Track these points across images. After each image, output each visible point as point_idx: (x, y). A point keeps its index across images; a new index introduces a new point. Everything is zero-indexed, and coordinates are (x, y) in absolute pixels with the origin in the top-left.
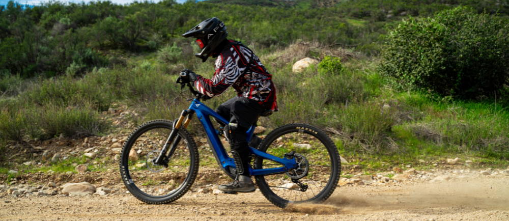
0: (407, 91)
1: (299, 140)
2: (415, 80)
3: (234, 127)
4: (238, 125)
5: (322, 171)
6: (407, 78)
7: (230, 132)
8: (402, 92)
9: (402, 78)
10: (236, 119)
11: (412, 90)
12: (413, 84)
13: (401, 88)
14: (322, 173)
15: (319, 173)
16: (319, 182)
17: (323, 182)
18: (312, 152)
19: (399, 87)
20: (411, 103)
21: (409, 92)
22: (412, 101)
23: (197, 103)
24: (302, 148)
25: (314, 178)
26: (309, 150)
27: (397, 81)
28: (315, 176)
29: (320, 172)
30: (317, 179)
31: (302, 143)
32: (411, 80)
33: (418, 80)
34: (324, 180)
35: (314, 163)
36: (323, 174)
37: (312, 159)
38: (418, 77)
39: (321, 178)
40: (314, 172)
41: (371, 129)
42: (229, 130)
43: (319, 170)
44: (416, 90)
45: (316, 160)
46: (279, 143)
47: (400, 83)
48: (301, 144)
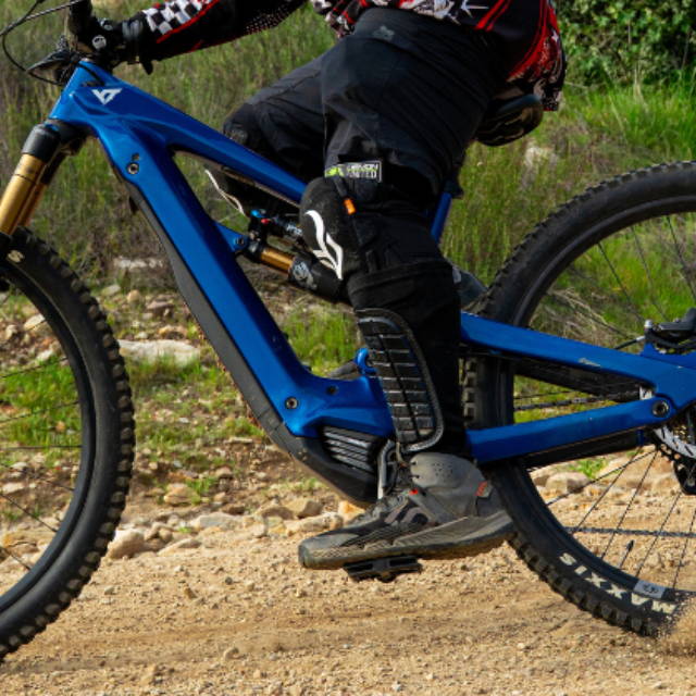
0: (627, 84)
1: (136, 324)
2: (664, 31)
3: (362, 180)
4: (387, 169)
5: (262, 467)
6: (627, 21)
7: (351, 209)
8: (602, 90)
9: (604, 21)
10: (361, 131)
11: (651, 80)
12: (656, 48)
13: (598, 67)
14: (262, 475)
15: (243, 477)
16: (256, 514)
17: (272, 512)
18: (205, 376)
19: (590, 65)
20: (649, 135)
21: (637, 87)
22: (657, 129)
23: (101, 85)
24: (151, 360)
25: (225, 503)
26: (188, 370)
27: (580, 37)
28: (227, 490)
29: (251, 469)
30: (238, 505)
31: (150, 337)
32: (643, 31)
33: (678, 30)
34: (273, 504)
35: (220, 428)
36: (267, 480)
37: (206, 411)
38: (678, 19)
39: (257, 498)
40: (220, 472)
41: (484, 251)
42: (341, 201)
43: (244, 462)
44: (671, 79)
45: (224, 415)
46: (33, 340)
47: (594, 49)
48: (148, 344)
